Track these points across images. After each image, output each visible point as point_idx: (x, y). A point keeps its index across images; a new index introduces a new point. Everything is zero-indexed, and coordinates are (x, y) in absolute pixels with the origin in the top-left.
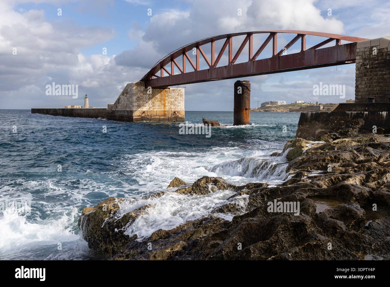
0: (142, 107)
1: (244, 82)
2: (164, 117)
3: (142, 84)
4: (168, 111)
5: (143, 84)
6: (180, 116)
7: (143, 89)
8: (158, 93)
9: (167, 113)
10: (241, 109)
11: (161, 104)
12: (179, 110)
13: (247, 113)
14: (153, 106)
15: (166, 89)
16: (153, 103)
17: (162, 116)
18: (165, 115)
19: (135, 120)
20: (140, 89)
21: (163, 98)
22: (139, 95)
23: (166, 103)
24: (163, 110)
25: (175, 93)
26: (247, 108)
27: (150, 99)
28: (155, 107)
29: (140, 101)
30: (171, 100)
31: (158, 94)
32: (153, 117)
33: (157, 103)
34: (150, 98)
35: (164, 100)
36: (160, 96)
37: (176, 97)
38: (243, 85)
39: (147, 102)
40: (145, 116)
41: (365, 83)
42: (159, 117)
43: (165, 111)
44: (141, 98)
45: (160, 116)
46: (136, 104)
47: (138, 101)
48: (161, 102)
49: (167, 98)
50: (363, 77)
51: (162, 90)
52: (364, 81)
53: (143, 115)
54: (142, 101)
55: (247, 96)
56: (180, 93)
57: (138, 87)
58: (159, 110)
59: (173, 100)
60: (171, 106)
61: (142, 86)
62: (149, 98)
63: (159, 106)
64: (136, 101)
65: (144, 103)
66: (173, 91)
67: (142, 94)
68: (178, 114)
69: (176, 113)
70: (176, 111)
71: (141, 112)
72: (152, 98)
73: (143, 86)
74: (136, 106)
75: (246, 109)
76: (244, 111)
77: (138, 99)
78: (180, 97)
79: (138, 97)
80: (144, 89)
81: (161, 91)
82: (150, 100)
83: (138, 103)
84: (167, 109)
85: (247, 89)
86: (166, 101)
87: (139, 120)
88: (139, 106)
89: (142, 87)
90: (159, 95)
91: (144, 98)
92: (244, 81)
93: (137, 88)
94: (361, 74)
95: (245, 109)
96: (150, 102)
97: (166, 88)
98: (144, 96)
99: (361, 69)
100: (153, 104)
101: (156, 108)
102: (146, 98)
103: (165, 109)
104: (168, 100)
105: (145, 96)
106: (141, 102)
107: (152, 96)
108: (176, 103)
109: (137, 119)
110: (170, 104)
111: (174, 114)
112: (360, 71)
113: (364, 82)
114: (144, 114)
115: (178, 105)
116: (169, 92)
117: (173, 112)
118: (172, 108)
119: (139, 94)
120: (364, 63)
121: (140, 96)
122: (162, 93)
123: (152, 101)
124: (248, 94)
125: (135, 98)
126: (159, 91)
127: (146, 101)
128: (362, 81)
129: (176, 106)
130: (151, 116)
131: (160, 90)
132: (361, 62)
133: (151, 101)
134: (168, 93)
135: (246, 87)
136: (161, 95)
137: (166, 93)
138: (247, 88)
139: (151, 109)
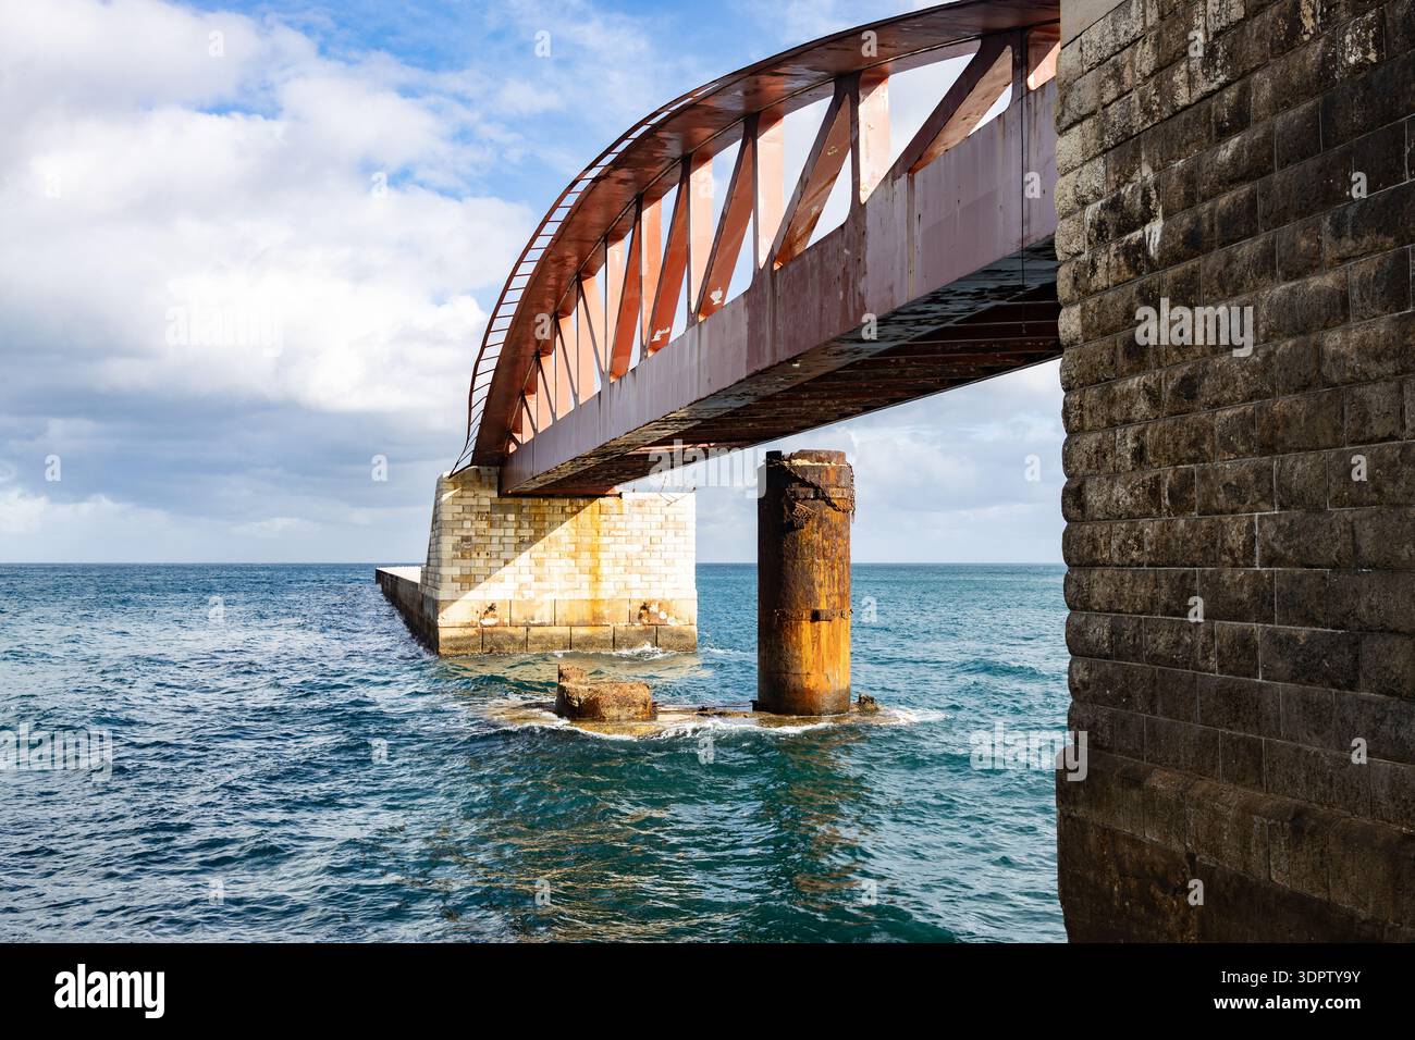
0: (484, 585)
1: (798, 462)
2: (593, 629)
3: (485, 479)
4: (611, 602)
5: (489, 476)
6: (673, 623)
7: (487, 502)
8: (562, 517)
9: (606, 611)
10: (783, 614)
11: (577, 570)
12: (668, 597)
13: (823, 641)
14: (538, 579)
15: (602, 500)
16: (539, 563)
17: (581, 626)
18: (596, 620)
19: (449, 644)
20: (474, 502)
21: (587, 540)
22: (468, 530)
23: (603, 563)
24: (587, 595)
25: (647, 517)
26: (823, 606)
27: (524, 546)
28: (546, 585)
29: (475, 555)
30: (628, 548)
31: (562, 523)
32: (535, 631)
33: (560, 566)
34: (522, 542)
35: (594, 550)
36: (573, 531)
37: (652, 533)
38: (796, 479)
39: (506, 562)
40: (496, 626)
41: (1139, 454)
42: (565, 631)
43: (595, 602)
44: (476, 545)
45: (571, 626)
46: (456, 571)
47: (463, 557)
48: (574, 558)
49: (605, 540)
50: (1121, 376)
51: (581, 502)
52: (1128, 422)
53: (488, 621)
54: (483, 555)
55: (817, 537)
56: (671, 518)
57: (467, 494)
58: (567, 596)
59: (638, 547)
60: (627, 577)
61: (482, 486)
62: (517, 541)
63: (568, 578)
64: (456, 558)
65: (491, 564)
66: (636, 509)
67: (484, 525)
68: (663, 615)
69: (654, 608)
70: (654, 601)
71: (476, 607)
72: (533, 541)
73: (491, 486)
74: (453, 580)
75: (816, 617)
76: (806, 628)
77: (466, 547)
78: (671, 533)
79: (466, 539)
80: (497, 501)
81: (580, 509)
82: (521, 552)
83: (462, 567)
84: (607, 590)
85: (816, 498)
86: (602, 555)
87: (464, 643)
88: (468, 581)
89: (483, 493)
90: (566, 525)
91: (495, 540)
92: (802, 454)
93: (462, 497)
94: (1104, 334)
95: (806, 614)
97: (604, 496)
98: (493, 532)
99: (1101, 272)
100: (537, 571)
101: (552, 590)
102: (506, 540)
103: (596, 590)
104: (614, 550)
105: (500, 532)
106: (480, 563)
107: (532, 533)
108: (651, 563)
109: (457, 639)
110: (620, 569)
111: (640, 616)
112: (1091, 303)
113: (1131, 431)
114: (495, 616)
115: (665, 570)
116: (616, 510)
117: (635, 604)
118: (633, 586)
119: (467, 524)
120: (1115, 205)
121: (472, 533)
122: (584, 516)
123: (534, 555)
124: (826, 527)
125: (447, 543)
126: (568, 510)
127: (504, 556)
128: (1112, 424)
129: (651, 578)
130: (528, 627)
131: (571, 504)
132: (1099, 196)
133: (526, 555)
134: (613, 518)
135: (811, 485)
136: (579, 529)
137: (603, 517)
138: (816, 493)
139: (529, 594)
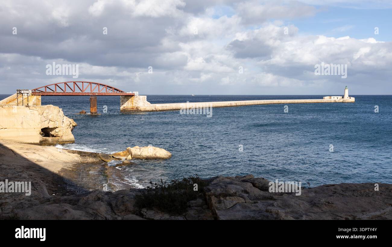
0: (124, 105)
14: (128, 104)
17: (132, 109)
33: (130, 103)
39: (125, 103)
40: (125, 109)
43: (133, 107)
58: (130, 106)
63: (130, 104)
70: (138, 107)
71: (123, 107)
74: (121, 104)
77: (122, 101)
87: (122, 110)
96: (127, 102)
103: (133, 105)
106: (123, 103)
117: (136, 107)
118: (136, 105)
122: (132, 98)
125: (121, 101)
129: (138, 104)
136: (131, 100)
139: (127, 106)
